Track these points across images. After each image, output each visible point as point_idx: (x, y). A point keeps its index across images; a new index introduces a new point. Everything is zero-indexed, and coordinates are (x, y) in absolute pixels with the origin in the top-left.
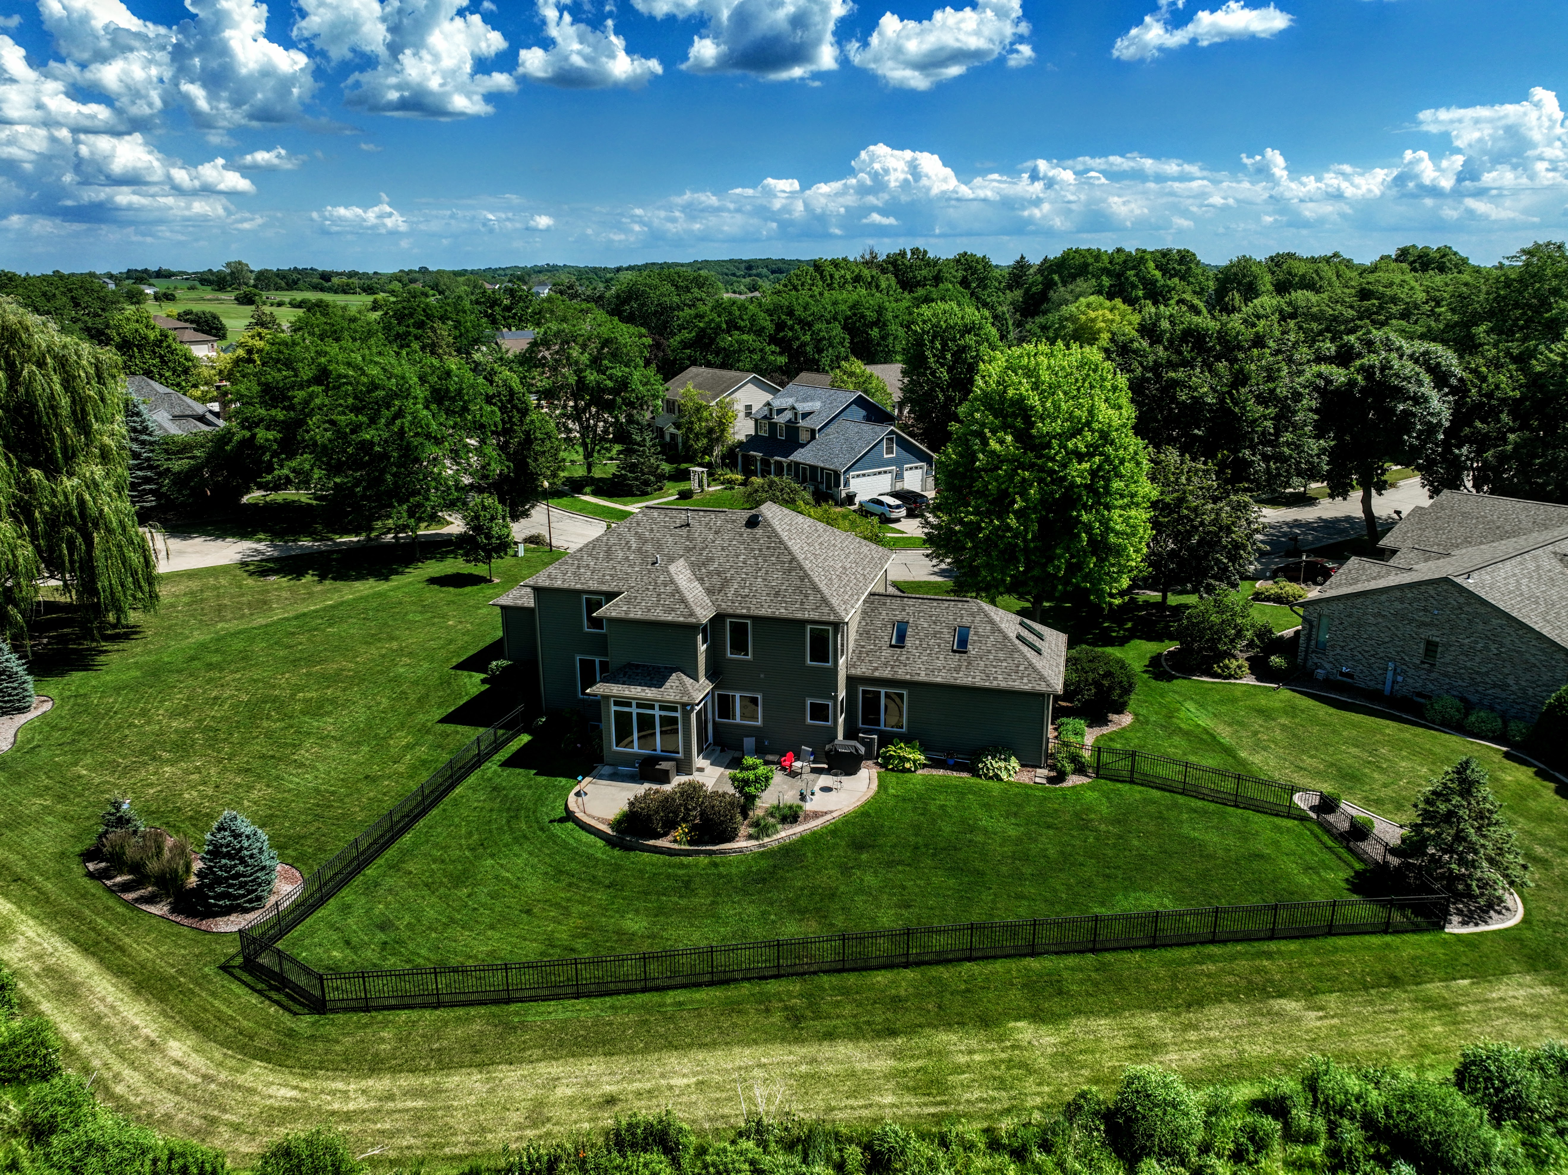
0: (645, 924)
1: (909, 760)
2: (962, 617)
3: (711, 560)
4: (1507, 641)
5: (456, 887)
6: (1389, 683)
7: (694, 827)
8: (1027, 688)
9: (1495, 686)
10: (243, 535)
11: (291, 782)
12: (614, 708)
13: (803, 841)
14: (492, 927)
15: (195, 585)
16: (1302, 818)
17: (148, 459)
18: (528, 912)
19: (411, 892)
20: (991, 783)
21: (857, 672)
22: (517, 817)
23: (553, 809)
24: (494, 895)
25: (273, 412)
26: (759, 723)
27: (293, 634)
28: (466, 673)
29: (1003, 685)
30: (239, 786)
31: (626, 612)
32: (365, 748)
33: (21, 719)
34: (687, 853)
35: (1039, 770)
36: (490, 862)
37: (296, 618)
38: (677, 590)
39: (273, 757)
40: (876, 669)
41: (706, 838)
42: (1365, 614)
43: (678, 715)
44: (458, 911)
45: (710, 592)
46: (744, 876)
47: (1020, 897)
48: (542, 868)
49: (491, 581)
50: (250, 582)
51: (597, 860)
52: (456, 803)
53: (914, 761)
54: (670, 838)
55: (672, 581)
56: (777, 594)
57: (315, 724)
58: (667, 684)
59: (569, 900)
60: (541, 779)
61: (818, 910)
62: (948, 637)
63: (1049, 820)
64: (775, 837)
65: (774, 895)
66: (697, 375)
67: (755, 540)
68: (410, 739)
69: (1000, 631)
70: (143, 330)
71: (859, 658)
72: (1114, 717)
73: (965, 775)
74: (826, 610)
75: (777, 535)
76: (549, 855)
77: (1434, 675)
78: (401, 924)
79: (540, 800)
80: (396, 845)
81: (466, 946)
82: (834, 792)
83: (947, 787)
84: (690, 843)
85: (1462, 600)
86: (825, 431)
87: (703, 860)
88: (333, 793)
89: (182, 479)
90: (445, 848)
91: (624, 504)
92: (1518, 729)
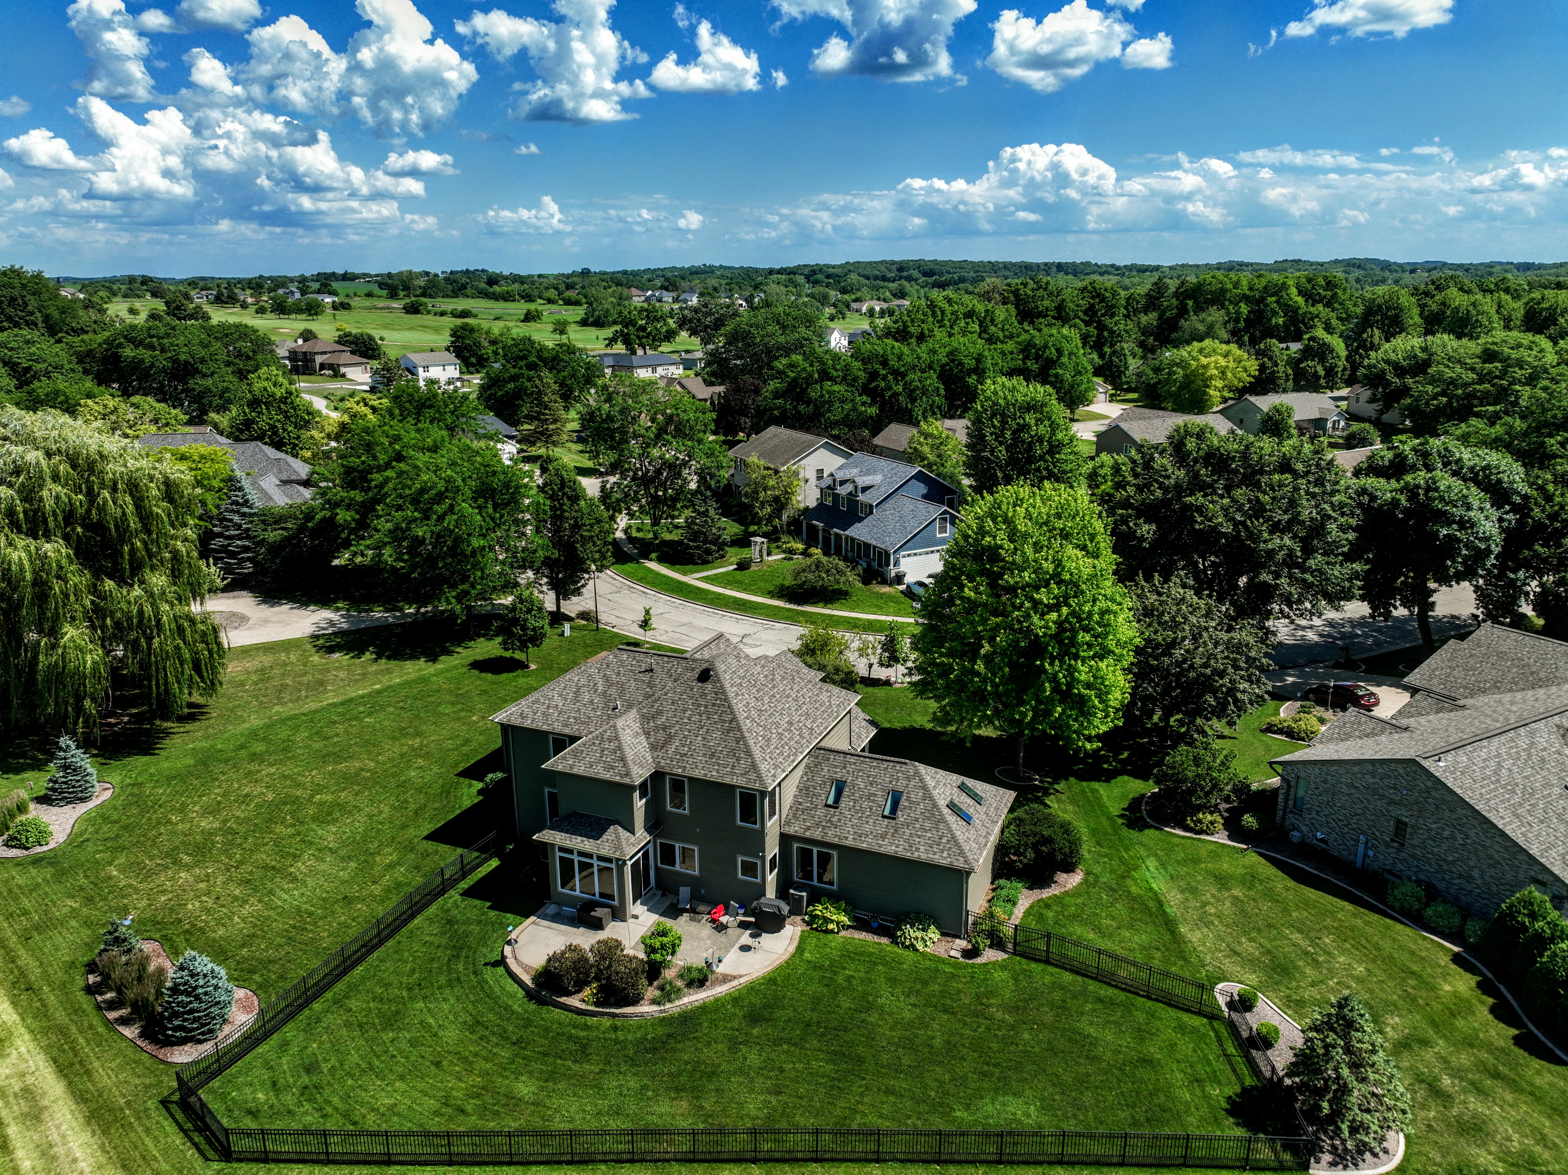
0: (533, 1089)
1: (832, 921)
2: (898, 780)
3: (660, 713)
4: (1472, 833)
5: (384, 1029)
6: (1360, 856)
7: (601, 989)
8: (945, 862)
9: (1460, 876)
10: (324, 602)
11: (279, 898)
12: (558, 854)
13: (703, 1008)
14: (402, 1078)
15: (267, 660)
16: (1213, 1016)
17: (248, 529)
18: (438, 1064)
19: (344, 1032)
20: (906, 952)
21: (791, 830)
22: (458, 956)
23: (492, 950)
24: (413, 1043)
25: (352, 493)
26: (697, 873)
27: (335, 723)
28: (467, 781)
29: (923, 857)
30: (236, 898)
31: (572, 767)
32: (353, 865)
33: (82, 808)
34: (593, 1014)
35: (958, 941)
36: (421, 1005)
37: (343, 704)
38: (620, 748)
39: (273, 868)
40: (808, 828)
41: (612, 1000)
42: (1338, 782)
43: (613, 866)
44: (378, 1057)
45: (653, 747)
46: (639, 1042)
47: (889, 1091)
48: (464, 1017)
49: (527, 667)
50: (316, 658)
51: (513, 1012)
52: (411, 936)
53: (838, 923)
54: (581, 995)
55: (617, 738)
56: (712, 755)
57: (320, 832)
58: (604, 837)
59: (476, 1055)
60: (493, 914)
61: (693, 1089)
62: (880, 800)
63: (949, 1002)
64: (677, 1003)
65: (659, 1068)
66: (775, 436)
67: (704, 695)
68: (394, 857)
69: (931, 798)
70: (271, 389)
71: (795, 815)
72: (1061, 877)
73: (885, 941)
74: (753, 776)
75: (724, 693)
76: (473, 1003)
77: (1403, 855)
78: (325, 1067)
79: (483, 940)
80: (347, 978)
81: (372, 1097)
82: (751, 953)
83: (861, 954)
84: (597, 1004)
85: (1429, 784)
86: (883, 506)
87: (607, 1022)
88: (310, 914)
89: (275, 549)
90: (387, 986)
91: (684, 573)
92: (1474, 929)
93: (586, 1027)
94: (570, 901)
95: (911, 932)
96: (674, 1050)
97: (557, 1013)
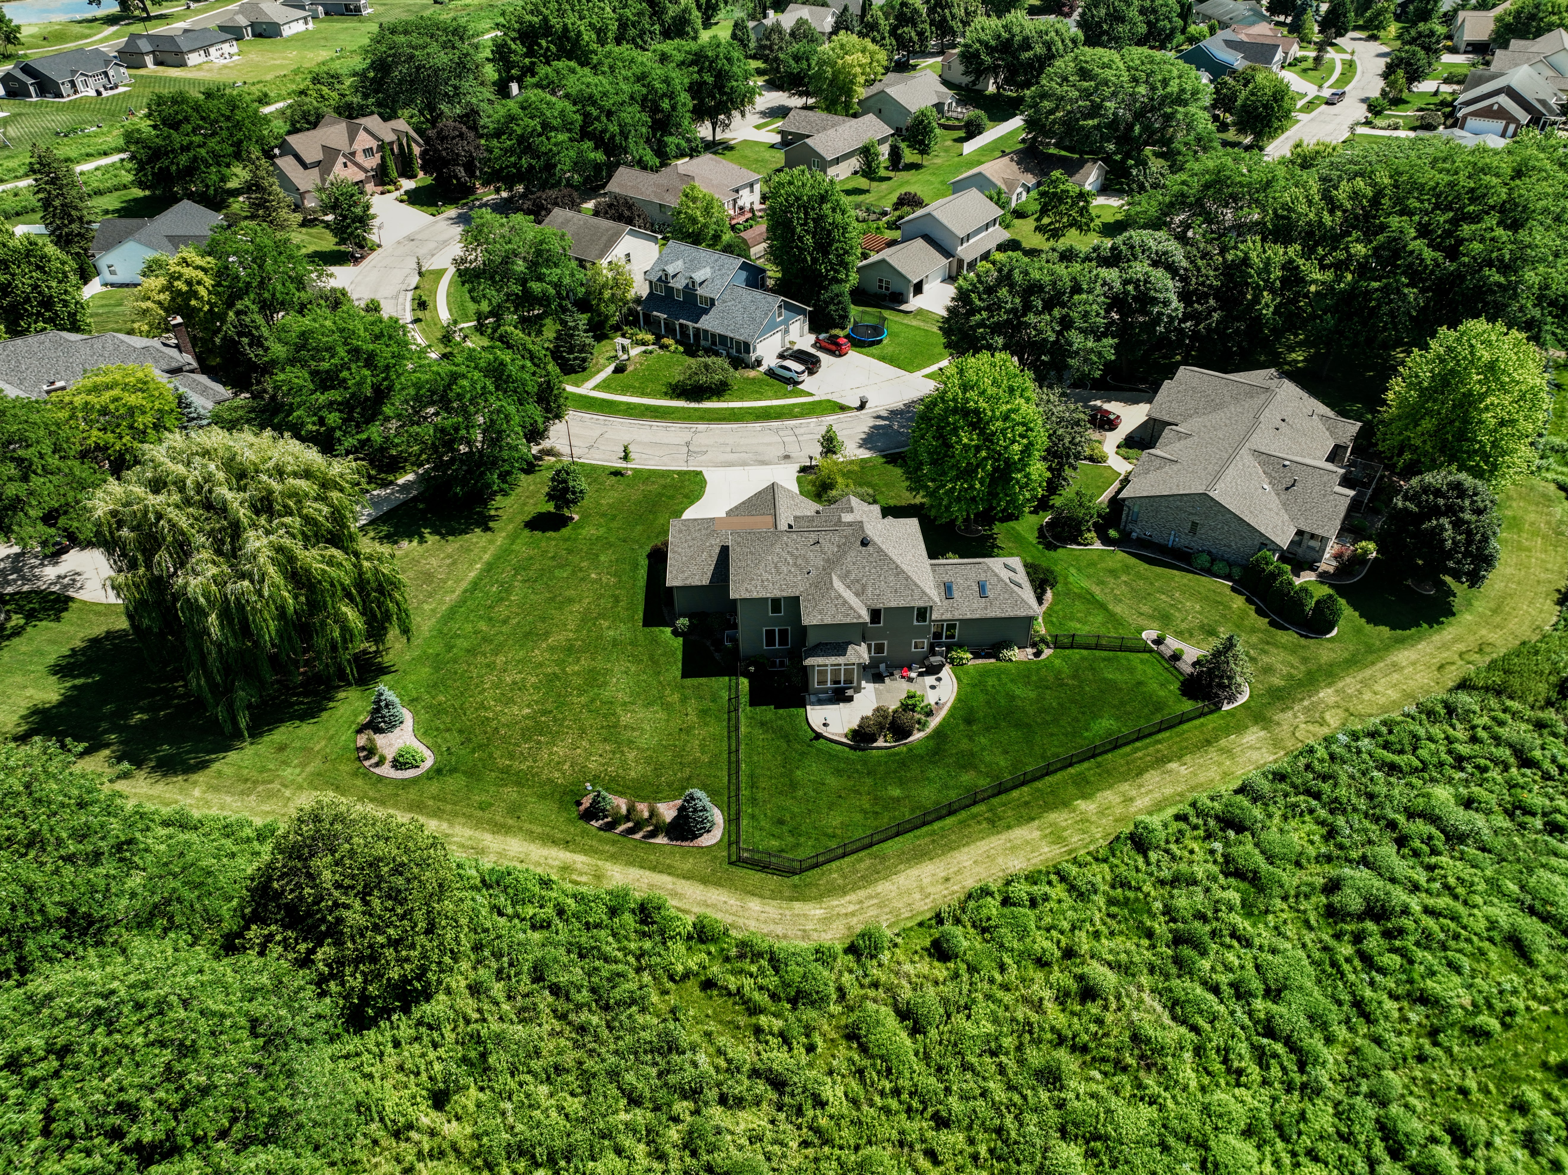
0: (899, 791)
1: (963, 658)
3: (849, 572)
4: (1232, 525)
5: (794, 791)
6: (1171, 541)
7: (890, 733)
8: (1024, 614)
9: (1227, 547)
11: (641, 743)
12: (816, 670)
13: (942, 725)
14: (831, 809)
16: (1150, 652)
18: (841, 797)
19: (775, 799)
20: (1009, 664)
22: (790, 741)
23: (807, 731)
24: (817, 792)
26: (885, 654)
27: (491, 607)
28: (656, 629)
29: (1012, 614)
30: (613, 752)
31: (822, 620)
32: (658, 708)
33: (407, 728)
34: (894, 747)
35: (1028, 649)
37: (473, 589)
38: (843, 600)
40: (942, 614)
41: (901, 736)
42: (1161, 506)
43: (855, 667)
44: (807, 804)
45: (859, 596)
46: (928, 753)
47: (1052, 735)
48: (829, 770)
49: (573, 518)
51: (853, 759)
52: (749, 739)
53: (968, 658)
54: (883, 739)
55: (839, 594)
56: (896, 591)
58: (847, 653)
59: (855, 786)
60: (780, 711)
61: (970, 765)
62: (975, 588)
63: (1045, 683)
64: (929, 727)
65: (947, 761)
66: (565, 222)
67: (870, 555)
68: (678, 695)
69: (1002, 580)
72: (1045, 596)
73: (995, 661)
74: (926, 599)
75: (882, 550)
76: (826, 762)
77: (1195, 539)
78: (787, 818)
79: (793, 726)
80: (742, 773)
81: (827, 822)
82: (939, 688)
84: (894, 741)
85: (1212, 504)
86: (722, 298)
87: (904, 748)
90: (769, 769)
91: (576, 385)
92: (1237, 572)
93: (895, 754)
94: (825, 691)
95: (1007, 653)
96: (945, 750)
97: (874, 752)
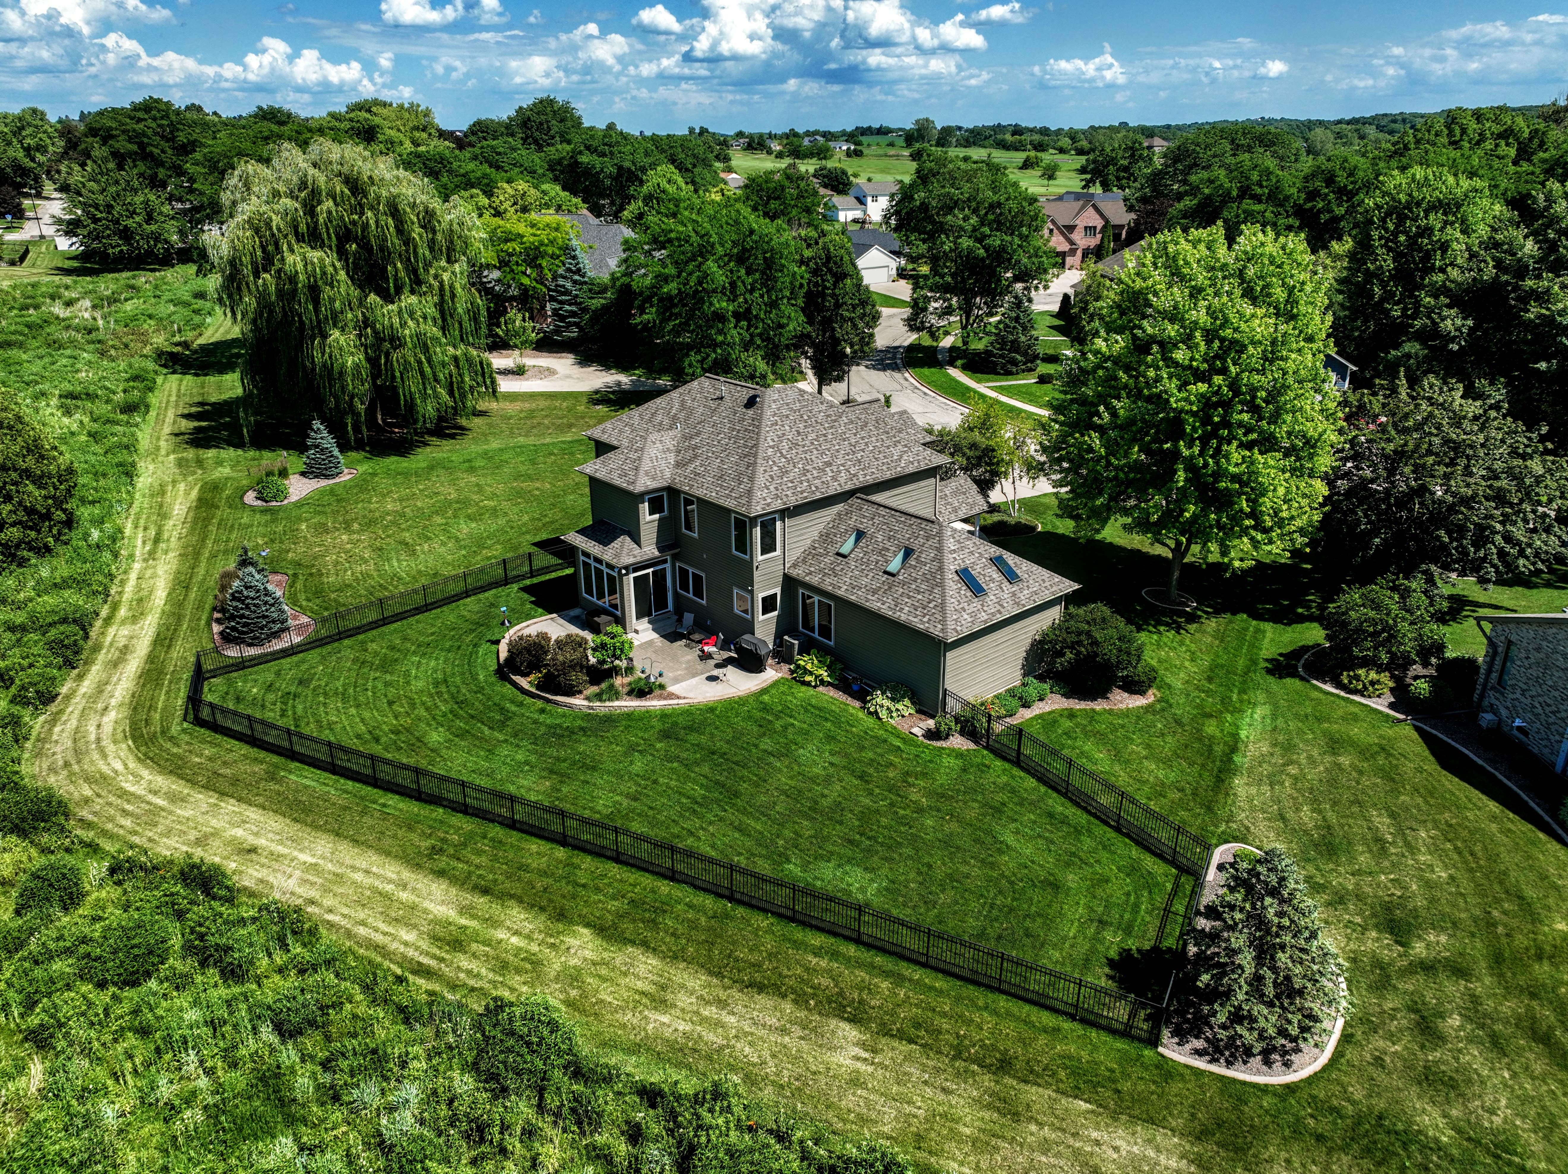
0: (441, 739)
1: (812, 674)
2: (917, 537)
5: (376, 669)
7: (546, 675)
8: (922, 627)
11: (390, 565)
14: (358, 706)
16: (1189, 871)
18: (391, 703)
19: (348, 664)
20: (867, 717)
22: (474, 631)
24: (388, 684)
26: (704, 602)
29: (903, 618)
30: (362, 559)
32: (463, 552)
34: (532, 695)
35: (928, 721)
36: (417, 658)
38: (640, 459)
39: (406, 544)
41: (551, 687)
43: (616, 574)
44: (355, 687)
45: (677, 464)
46: (553, 727)
47: (739, 828)
48: (439, 674)
51: (477, 680)
53: (817, 677)
54: (530, 678)
56: (720, 477)
58: (613, 545)
63: (871, 771)
64: (607, 704)
65: (552, 750)
67: (742, 420)
72: (1117, 695)
73: (855, 703)
74: (744, 501)
75: (760, 420)
76: (454, 666)
78: (314, 684)
80: (384, 628)
81: (326, 712)
82: (716, 683)
83: (820, 709)
84: (538, 687)
87: (539, 705)
90: (406, 640)
91: (979, 381)
93: (521, 704)
94: (589, 606)
95: (880, 700)
96: (576, 741)
97: (508, 689)
